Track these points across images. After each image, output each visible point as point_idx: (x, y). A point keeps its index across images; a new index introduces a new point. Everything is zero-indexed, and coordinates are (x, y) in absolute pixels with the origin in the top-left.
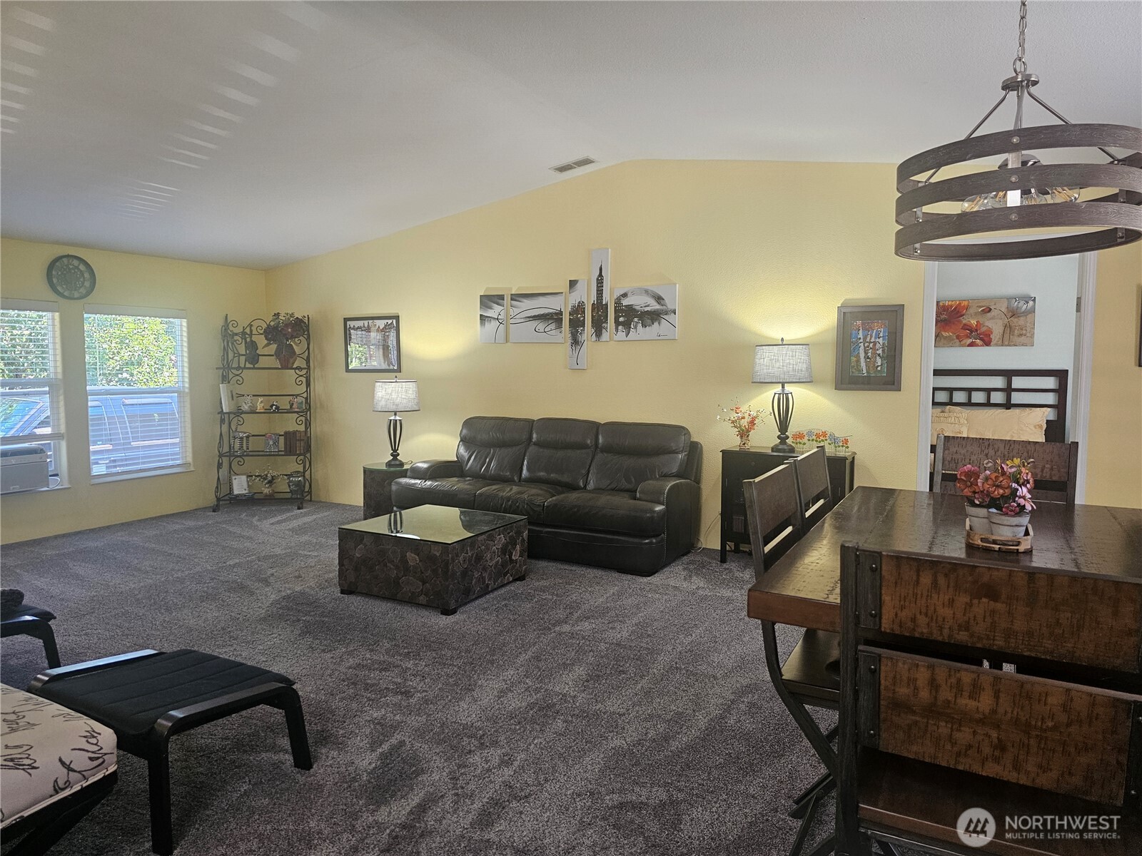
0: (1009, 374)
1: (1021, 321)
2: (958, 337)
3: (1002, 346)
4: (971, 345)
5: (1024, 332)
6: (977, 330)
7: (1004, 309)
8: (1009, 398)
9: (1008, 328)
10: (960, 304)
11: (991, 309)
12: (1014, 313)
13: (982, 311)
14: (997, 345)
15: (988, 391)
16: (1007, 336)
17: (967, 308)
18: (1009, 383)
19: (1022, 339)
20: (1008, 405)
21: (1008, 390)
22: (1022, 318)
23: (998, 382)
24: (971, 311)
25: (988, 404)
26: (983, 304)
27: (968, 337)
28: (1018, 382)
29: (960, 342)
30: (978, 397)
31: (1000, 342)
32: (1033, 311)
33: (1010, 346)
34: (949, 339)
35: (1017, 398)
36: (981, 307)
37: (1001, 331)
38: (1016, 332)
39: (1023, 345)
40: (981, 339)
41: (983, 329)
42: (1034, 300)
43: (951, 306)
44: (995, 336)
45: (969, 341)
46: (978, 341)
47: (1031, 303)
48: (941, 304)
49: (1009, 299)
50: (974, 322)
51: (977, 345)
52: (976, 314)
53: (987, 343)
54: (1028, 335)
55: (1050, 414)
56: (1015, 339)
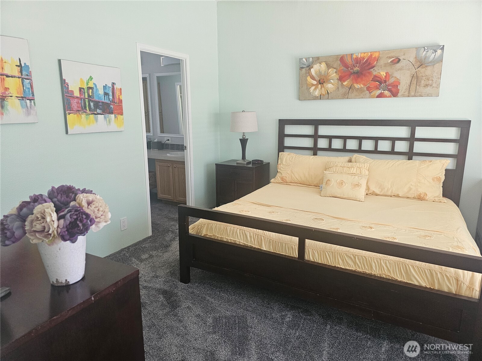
0: (413, 124)
1: (428, 71)
2: (369, 89)
3: (409, 96)
4: (380, 96)
5: (430, 82)
6: (385, 82)
7: (412, 59)
8: (411, 147)
9: (416, 78)
10: (371, 55)
11: (399, 60)
12: (421, 63)
13: (392, 62)
14: (403, 96)
15: (393, 140)
16: (413, 87)
17: (377, 59)
18: (413, 133)
19: (428, 90)
20: (410, 155)
21: (412, 139)
22: (429, 68)
23: (403, 132)
24: (382, 62)
25: (393, 152)
26: (392, 55)
27: (377, 88)
28: (420, 132)
29: (370, 93)
30: (384, 146)
31: (407, 93)
32: (440, 60)
33: (415, 96)
34: (360, 90)
35: (419, 147)
36: (390, 58)
37: (409, 82)
38: (423, 82)
39: (428, 96)
40: (389, 90)
41: (392, 80)
42: (443, 49)
43: (364, 58)
44: (403, 88)
45: (378, 92)
46: (386, 93)
47: (439, 51)
48: (354, 56)
49: (418, 49)
50: (383, 74)
51: (385, 96)
52: (386, 65)
53: (395, 94)
54: (434, 85)
55: (449, 163)
56: (421, 89)
